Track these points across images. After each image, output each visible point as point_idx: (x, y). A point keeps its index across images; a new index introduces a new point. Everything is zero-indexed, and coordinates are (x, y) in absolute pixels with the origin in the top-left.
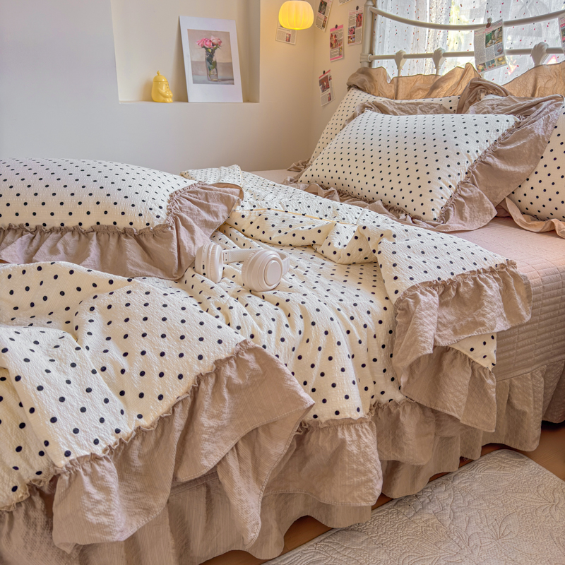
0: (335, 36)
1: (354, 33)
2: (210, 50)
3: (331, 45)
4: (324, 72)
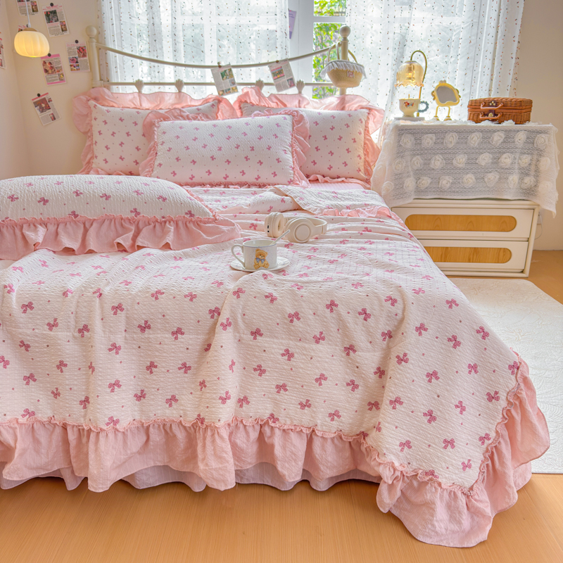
0: (50, 63)
1: (77, 62)
3: (46, 71)
4: (39, 95)
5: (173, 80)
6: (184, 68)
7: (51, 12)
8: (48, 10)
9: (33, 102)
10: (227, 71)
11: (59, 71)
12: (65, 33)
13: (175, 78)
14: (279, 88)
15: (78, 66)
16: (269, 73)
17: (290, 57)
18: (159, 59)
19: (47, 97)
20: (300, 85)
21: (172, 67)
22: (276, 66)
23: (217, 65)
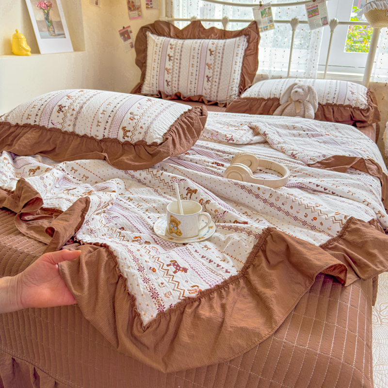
0: (133, 2)
2: (46, 11)
3: (129, 8)
4: (124, 28)
5: (221, 18)
6: (231, 6)
9: (118, 33)
10: (267, 10)
11: (138, 9)
13: (223, 15)
14: (313, 26)
15: (151, 4)
16: (305, 12)
19: (129, 30)
20: (333, 24)
21: (222, 5)
22: (312, 5)
23: (259, 3)
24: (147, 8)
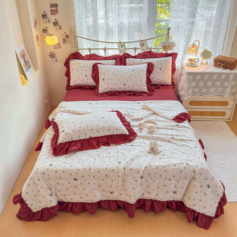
1: (65, 40)
2: (24, 58)
4: (51, 52)
5: (102, 48)
7: (55, 22)
8: (54, 21)
9: (48, 55)
10: (123, 44)
11: (58, 44)
12: (61, 30)
17: (147, 39)
18: (97, 40)
19: (54, 53)
22: (141, 42)
24: (63, 43)
